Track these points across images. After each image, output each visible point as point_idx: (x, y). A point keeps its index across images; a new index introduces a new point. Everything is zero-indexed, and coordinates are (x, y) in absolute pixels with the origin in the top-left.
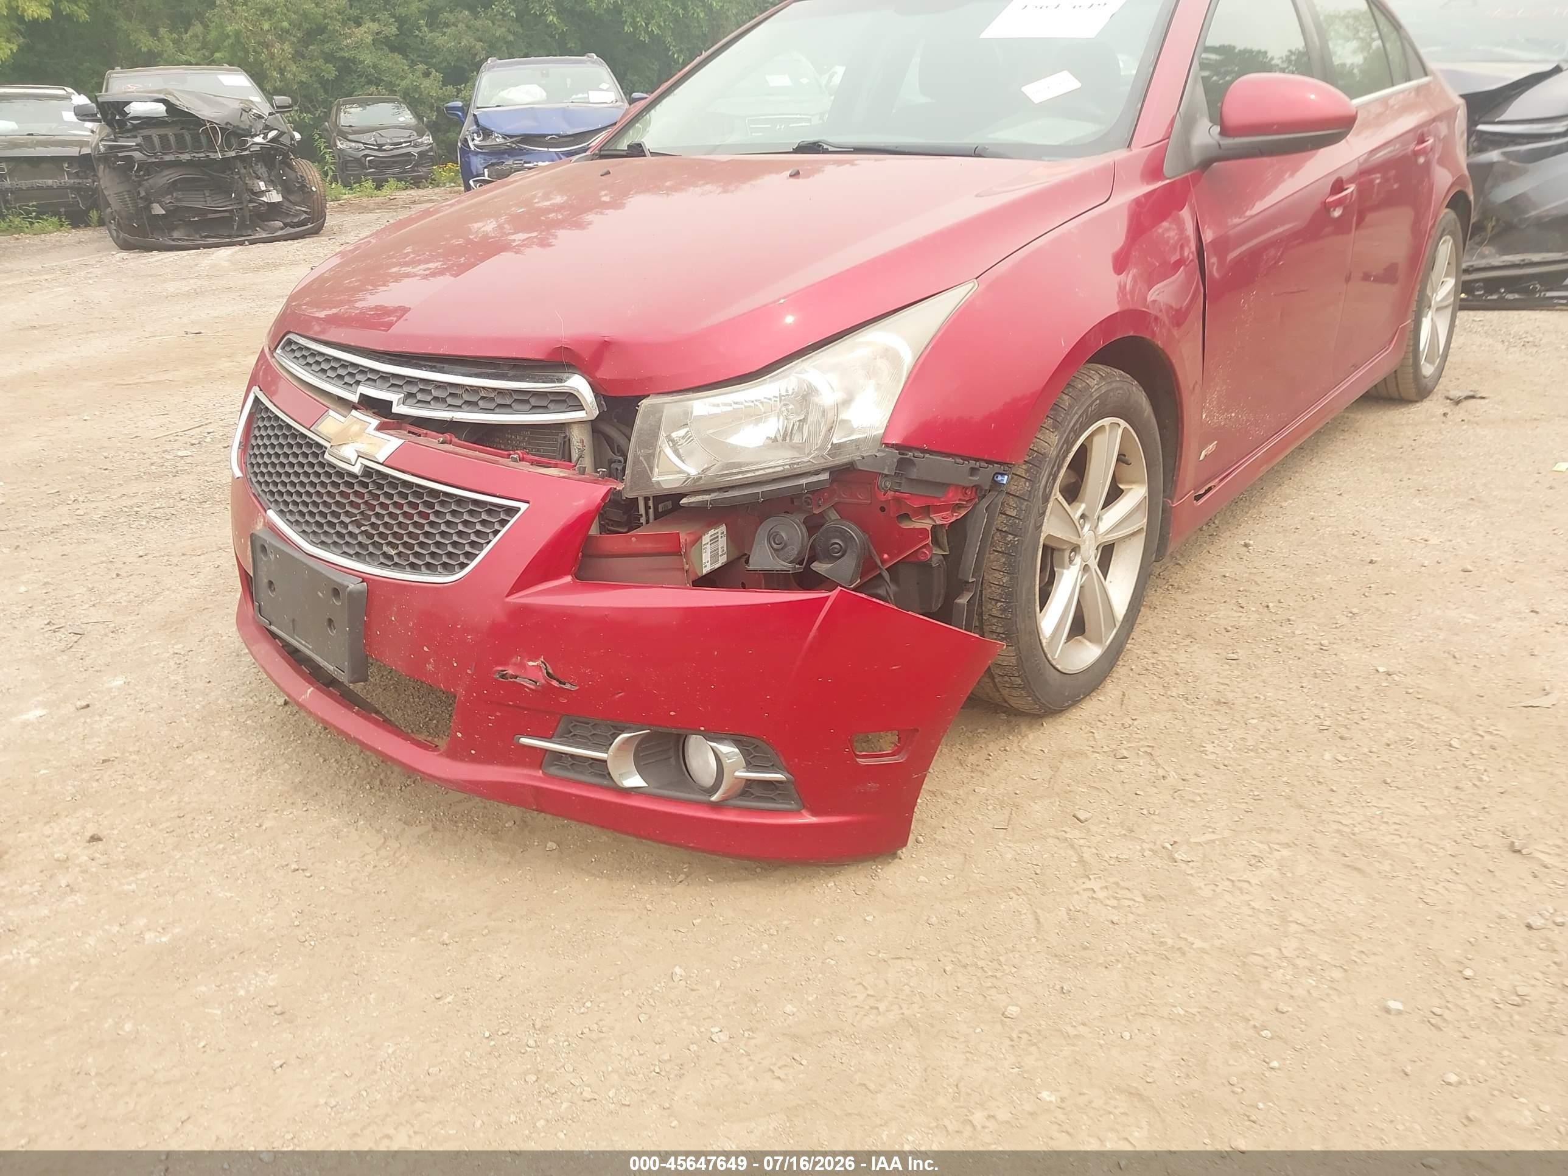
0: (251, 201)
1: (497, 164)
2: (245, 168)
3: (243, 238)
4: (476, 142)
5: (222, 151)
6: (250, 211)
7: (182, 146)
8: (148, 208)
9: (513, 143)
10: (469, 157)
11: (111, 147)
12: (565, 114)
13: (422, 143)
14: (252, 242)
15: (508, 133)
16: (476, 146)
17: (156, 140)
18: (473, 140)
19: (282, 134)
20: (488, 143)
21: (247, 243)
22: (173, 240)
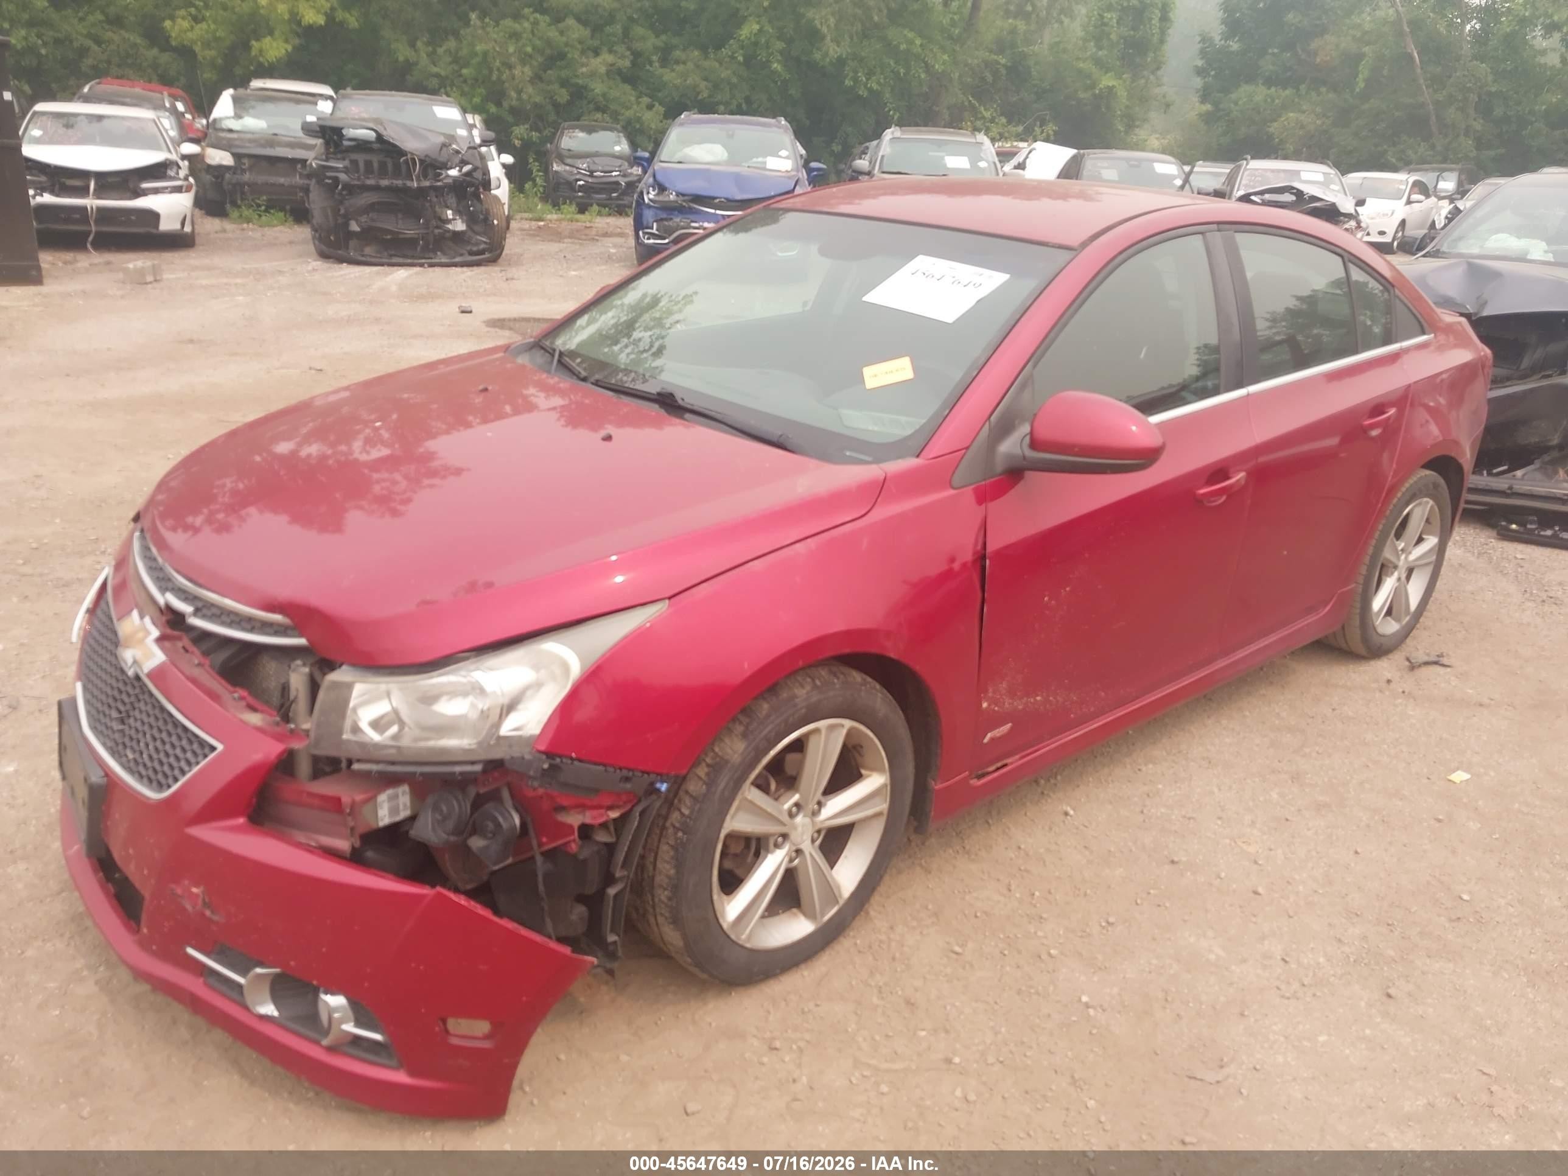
0: (437, 227)
1: (666, 220)
2: (437, 197)
3: (423, 261)
4: (651, 196)
5: (418, 180)
6: (435, 236)
7: (383, 172)
8: (347, 224)
9: (684, 201)
10: (642, 209)
11: (324, 167)
12: (738, 179)
13: (631, 174)
14: (432, 265)
15: (680, 191)
16: (650, 200)
17: (361, 165)
18: (648, 193)
19: (475, 169)
20: (661, 198)
21: (426, 265)
22: (363, 256)
